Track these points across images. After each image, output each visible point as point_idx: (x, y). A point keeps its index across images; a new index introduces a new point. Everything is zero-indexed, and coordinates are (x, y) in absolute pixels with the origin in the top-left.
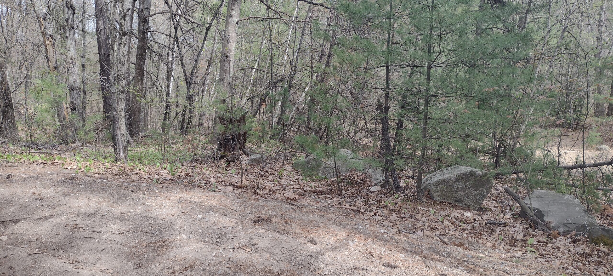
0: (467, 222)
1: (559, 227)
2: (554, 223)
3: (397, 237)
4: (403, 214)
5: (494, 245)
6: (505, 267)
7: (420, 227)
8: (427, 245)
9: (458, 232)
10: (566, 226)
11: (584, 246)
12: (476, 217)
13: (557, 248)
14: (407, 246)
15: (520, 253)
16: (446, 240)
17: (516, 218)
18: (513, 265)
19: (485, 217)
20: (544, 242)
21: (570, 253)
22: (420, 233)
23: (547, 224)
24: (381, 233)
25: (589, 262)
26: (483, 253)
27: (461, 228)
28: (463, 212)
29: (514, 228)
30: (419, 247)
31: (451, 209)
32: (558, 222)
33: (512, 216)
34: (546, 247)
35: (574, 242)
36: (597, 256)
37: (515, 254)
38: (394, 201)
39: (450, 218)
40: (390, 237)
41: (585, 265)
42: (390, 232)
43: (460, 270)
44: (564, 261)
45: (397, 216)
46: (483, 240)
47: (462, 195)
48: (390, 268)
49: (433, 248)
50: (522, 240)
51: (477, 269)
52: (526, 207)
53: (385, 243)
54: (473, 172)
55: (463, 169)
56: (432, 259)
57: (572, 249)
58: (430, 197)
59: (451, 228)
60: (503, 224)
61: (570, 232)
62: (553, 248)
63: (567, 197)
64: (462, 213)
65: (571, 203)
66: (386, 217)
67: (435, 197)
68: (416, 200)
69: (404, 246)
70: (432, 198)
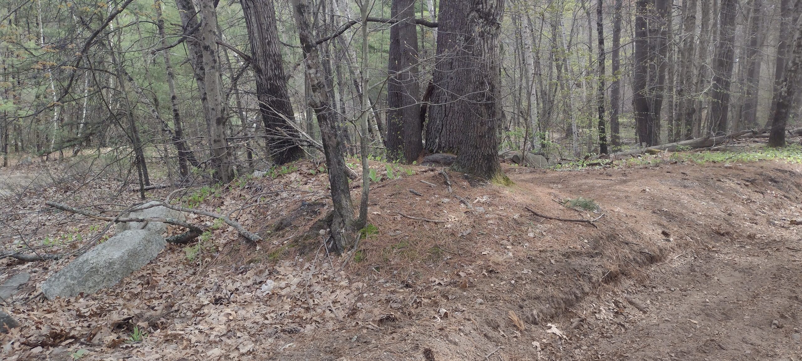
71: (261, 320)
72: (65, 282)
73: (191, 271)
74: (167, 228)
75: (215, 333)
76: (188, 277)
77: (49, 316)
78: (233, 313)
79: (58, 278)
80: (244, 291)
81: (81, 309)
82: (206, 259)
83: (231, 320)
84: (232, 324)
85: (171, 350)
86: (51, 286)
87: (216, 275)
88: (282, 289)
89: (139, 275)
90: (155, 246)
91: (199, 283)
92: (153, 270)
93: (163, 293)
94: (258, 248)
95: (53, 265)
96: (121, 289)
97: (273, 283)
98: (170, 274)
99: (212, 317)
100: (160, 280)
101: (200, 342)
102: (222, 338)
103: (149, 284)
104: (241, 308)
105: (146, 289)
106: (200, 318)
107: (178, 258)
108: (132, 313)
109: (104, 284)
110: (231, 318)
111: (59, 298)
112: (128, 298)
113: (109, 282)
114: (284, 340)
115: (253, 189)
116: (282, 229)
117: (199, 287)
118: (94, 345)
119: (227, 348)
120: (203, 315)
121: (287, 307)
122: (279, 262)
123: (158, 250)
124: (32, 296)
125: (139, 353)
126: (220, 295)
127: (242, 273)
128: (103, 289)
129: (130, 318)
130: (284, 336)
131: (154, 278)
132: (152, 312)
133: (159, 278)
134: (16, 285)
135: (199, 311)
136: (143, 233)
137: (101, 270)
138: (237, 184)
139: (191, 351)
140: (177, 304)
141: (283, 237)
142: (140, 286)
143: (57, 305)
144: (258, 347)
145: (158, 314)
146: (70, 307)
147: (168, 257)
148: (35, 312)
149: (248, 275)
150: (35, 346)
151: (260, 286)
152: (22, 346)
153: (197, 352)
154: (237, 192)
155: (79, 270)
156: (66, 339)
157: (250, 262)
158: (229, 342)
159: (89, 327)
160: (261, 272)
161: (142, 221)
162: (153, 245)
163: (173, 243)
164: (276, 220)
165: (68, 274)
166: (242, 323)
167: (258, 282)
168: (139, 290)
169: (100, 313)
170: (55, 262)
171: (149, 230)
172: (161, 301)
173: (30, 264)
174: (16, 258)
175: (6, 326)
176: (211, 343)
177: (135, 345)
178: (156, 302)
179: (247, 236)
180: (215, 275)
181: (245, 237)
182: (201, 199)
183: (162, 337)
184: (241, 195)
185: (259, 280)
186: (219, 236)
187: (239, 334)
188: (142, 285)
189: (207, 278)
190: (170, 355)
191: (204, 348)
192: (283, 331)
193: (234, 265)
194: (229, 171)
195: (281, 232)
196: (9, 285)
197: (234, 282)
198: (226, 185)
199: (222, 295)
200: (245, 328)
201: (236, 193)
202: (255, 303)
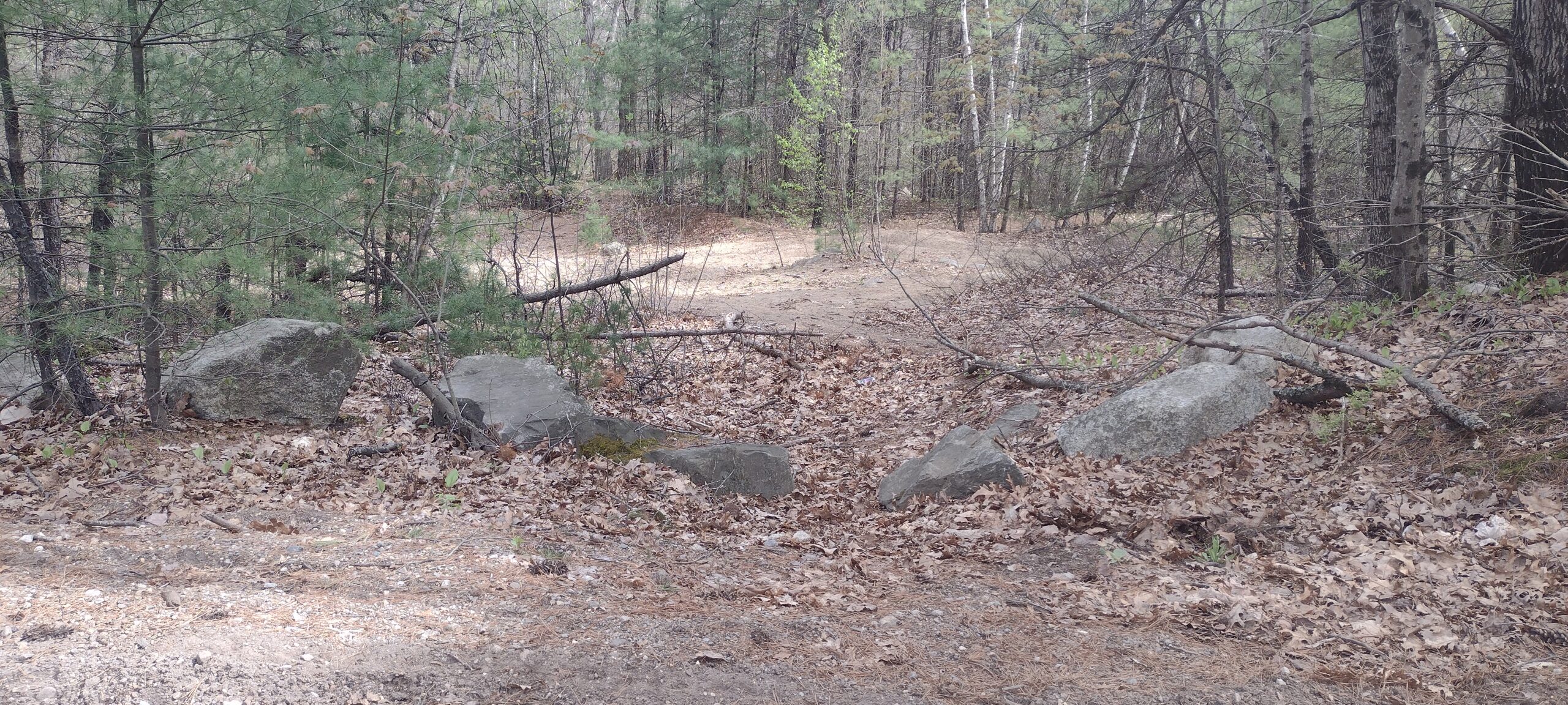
0: (298, 463)
1: (516, 434)
2: (506, 427)
3: (80, 545)
4: (104, 474)
5: (363, 507)
6: (385, 555)
7: (159, 500)
8: (174, 546)
9: (271, 493)
10: (529, 428)
11: (565, 466)
12: (322, 445)
13: (511, 481)
14: (112, 564)
15: (426, 512)
16: (233, 522)
17: (424, 431)
18: (406, 544)
19: (345, 441)
20: (484, 475)
21: (537, 487)
22: (157, 518)
23: (491, 431)
24: (25, 545)
25: (574, 498)
26: (335, 533)
27: (281, 480)
28: (287, 439)
29: (419, 453)
30: (149, 559)
31: (256, 436)
32: (513, 424)
33: (414, 427)
34: (489, 483)
35: (547, 460)
36: (590, 482)
37: (415, 517)
38: (78, 443)
39: (253, 460)
40: (53, 549)
41: (563, 505)
42: (58, 534)
43: (265, 592)
44: (521, 508)
45: (85, 485)
46: (334, 501)
47: (282, 395)
48: (51, 640)
49: (191, 550)
50: (435, 480)
51: (313, 576)
52: (444, 400)
53: (38, 570)
54: (306, 330)
55: (280, 327)
56: (189, 583)
57: (541, 478)
58: (193, 413)
59: (253, 486)
60: (392, 450)
61: (537, 440)
62: (504, 484)
63: (530, 363)
64: (285, 443)
65: (538, 375)
66: (44, 494)
67: (210, 410)
68: (148, 428)
69: (101, 566)
70: (199, 416)
71: (1473, 595)
72: (1094, 431)
73: (1321, 462)
74: (1277, 371)
75: (1368, 591)
76: (1314, 472)
77: (1070, 481)
78: (1409, 563)
79: (1085, 423)
80: (1435, 525)
81: (1117, 482)
82: (1354, 444)
83: (1404, 576)
84: (1407, 585)
85: (1279, 597)
86: (1071, 433)
87: (1373, 479)
88: (1527, 542)
89: (1219, 447)
90: (1251, 399)
91: (1337, 487)
92: (1244, 442)
93: (1264, 489)
94: (1477, 444)
95: (1073, 401)
96: (1184, 464)
97: (1507, 525)
98: (1275, 457)
99: (1362, 559)
100: (1257, 464)
101: (1336, 599)
102: (1385, 605)
103: (1236, 466)
104: (1427, 556)
105: (1228, 474)
106: (1337, 554)
107: (1293, 432)
108: (1206, 511)
109: (1156, 450)
110: (1403, 571)
111: (1083, 456)
112: (1197, 482)
113: (1165, 448)
114: (1529, 650)
115: (1469, 320)
116: (1541, 414)
117: (1336, 495)
118: (1138, 549)
119: (1395, 627)
120: (1345, 551)
121: (1539, 584)
122: (1526, 484)
123: (1257, 410)
124: (1039, 444)
125: (1221, 584)
126: (1381, 520)
127: (1432, 488)
128: (1154, 458)
129: (1203, 519)
130: (1530, 641)
131: (1246, 458)
132: (1242, 519)
133: (1256, 461)
134: (1018, 420)
135: (1333, 541)
136: (1233, 372)
137: (1155, 423)
138: (1430, 304)
139: (1321, 610)
140: (1293, 516)
141: (1541, 432)
142: (1218, 466)
143: (1080, 466)
144: (1465, 646)
145: (1253, 525)
146: (1100, 475)
147: (1274, 425)
148: (1047, 470)
149: (1446, 494)
150: (1048, 523)
151: (1476, 525)
152: (1031, 517)
153: (1331, 616)
154: (1431, 321)
155: (1119, 417)
156: (1095, 525)
157: (1455, 469)
158: (1398, 615)
159: (1131, 514)
160: (1479, 495)
161: (1235, 349)
162: (1248, 397)
163: (1285, 401)
164: (1525, 393)
165: (1101, 420)
166: (1427, 587)
167: (1469, 514)
168: (1217, 473)
169: (1149, 495)
170: (1076, 395)
171: (1244, 368)
172: (1258, 503)
173: (1038, 391)
174: (1018, 378)
175: (1010, 480)
176: (1361, 607)
177: (1211, 568)
178: (1249, 504)
179: (1452, 415)
180: (1370, 479)
181: (1447, 416)
182: (1348, 326)
183: (1262, 568)
184: (1437, 329)
185: (1471, 511)
186: (1382, 404)
187: (1420, 608)
188: (1222, 465)
189: (1353, 482)
190: (1277, 606)
191: (1345, 612)
192: (1527, 630)
193: (1415, 469)
194: (1418, 277)
195: (1536, 422)
196: (1008, 417)
197: (1413, 501)
198: (1407, 305)
199: (1386, 522)
200: (1434, 600)
201: (1428, 322)
202: (1459, 555)
